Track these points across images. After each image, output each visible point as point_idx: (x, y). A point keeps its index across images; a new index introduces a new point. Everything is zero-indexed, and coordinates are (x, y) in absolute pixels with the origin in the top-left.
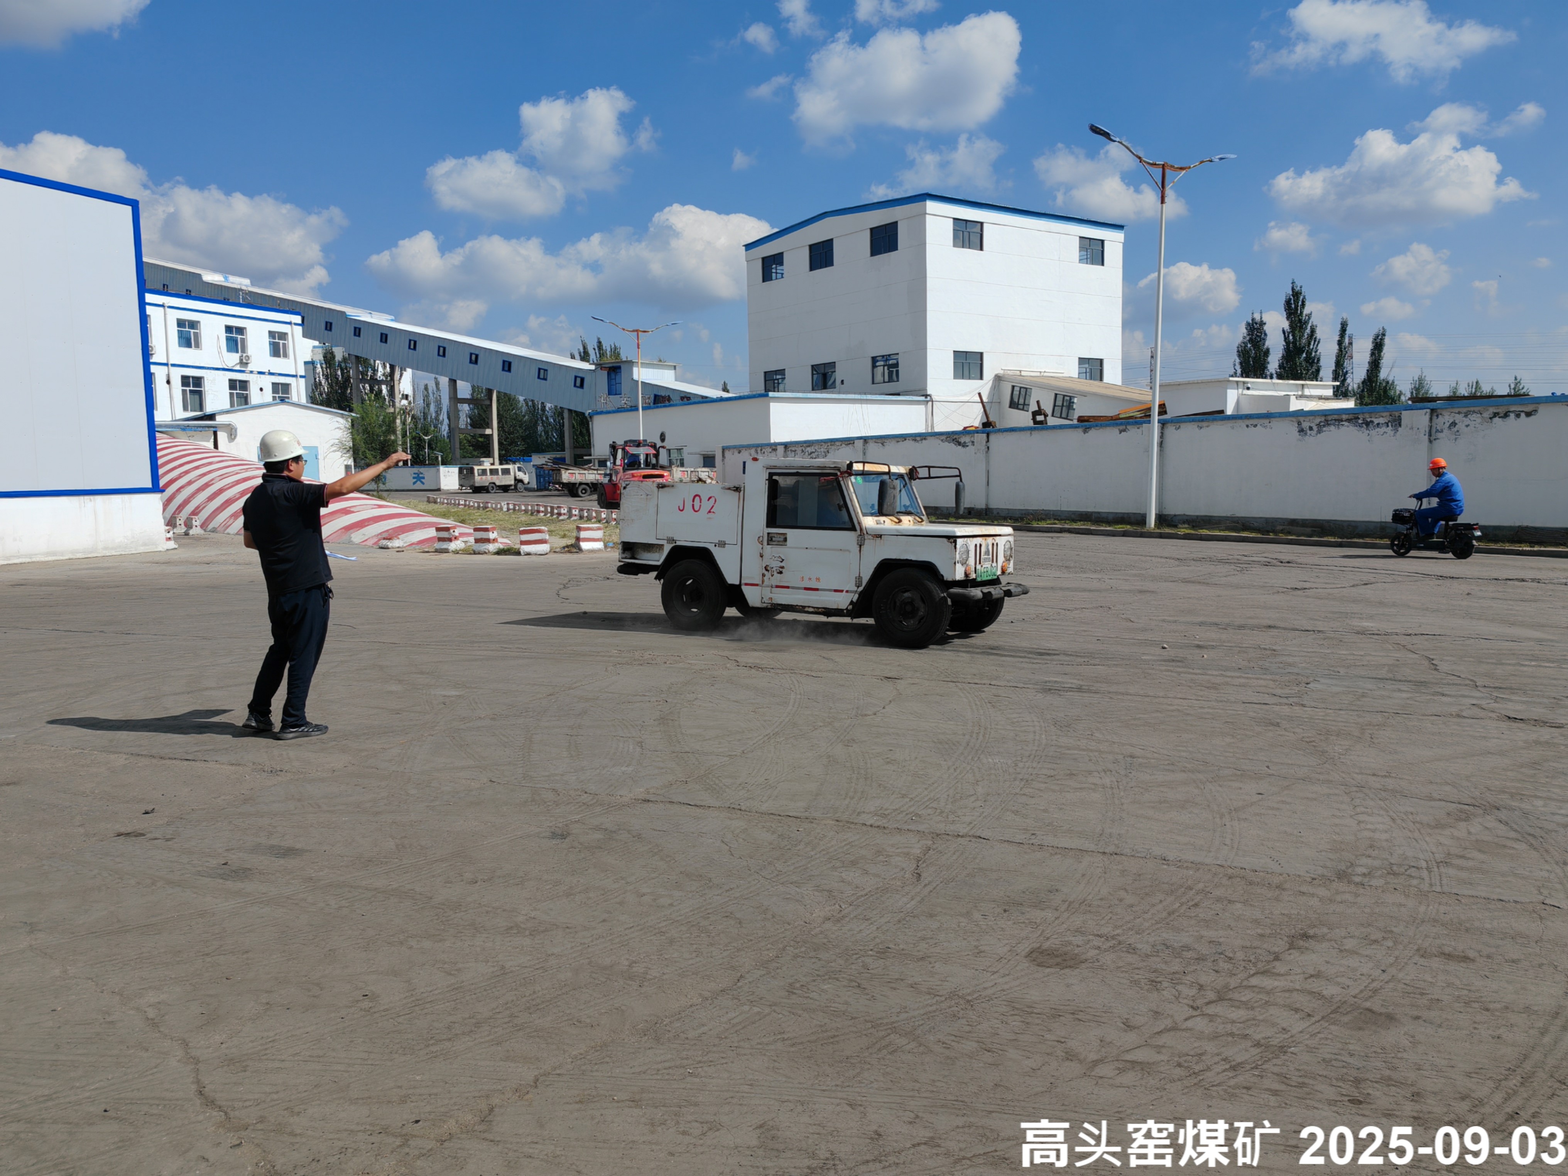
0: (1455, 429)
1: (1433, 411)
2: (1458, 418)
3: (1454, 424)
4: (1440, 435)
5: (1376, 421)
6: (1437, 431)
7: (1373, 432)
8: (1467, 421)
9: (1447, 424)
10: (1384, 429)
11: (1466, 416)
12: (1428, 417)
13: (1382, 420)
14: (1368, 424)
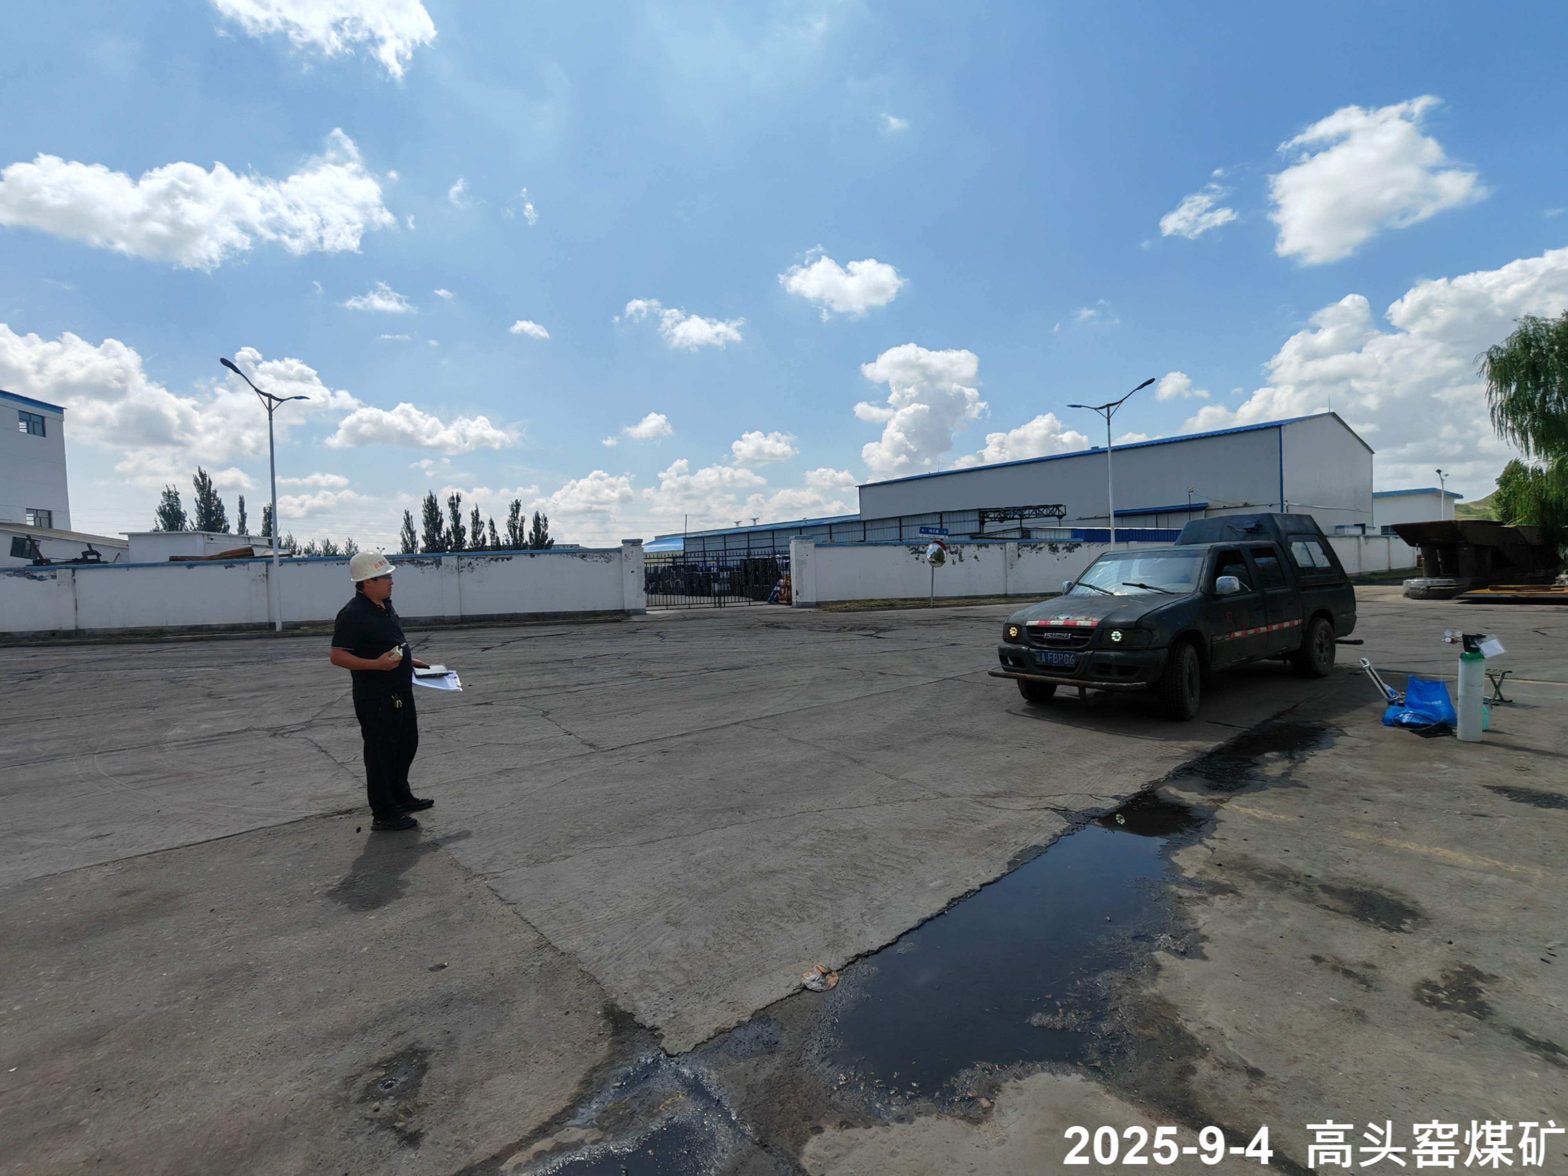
0: (471, 566)
1: (459, 557)
2: (473, 561)
3: (470, 564)
4: (463, 569)
5: (426, 562)
6: (462, 567)
7: (425, 568)
8: (477, 563)
9: (467, 564)
10: (431, 566)
11: (476, 560)
12: (456, 560)
13: (429, 562)
14: (421, 564)
